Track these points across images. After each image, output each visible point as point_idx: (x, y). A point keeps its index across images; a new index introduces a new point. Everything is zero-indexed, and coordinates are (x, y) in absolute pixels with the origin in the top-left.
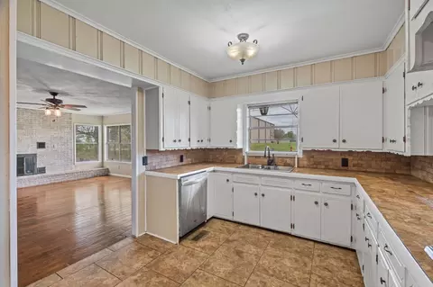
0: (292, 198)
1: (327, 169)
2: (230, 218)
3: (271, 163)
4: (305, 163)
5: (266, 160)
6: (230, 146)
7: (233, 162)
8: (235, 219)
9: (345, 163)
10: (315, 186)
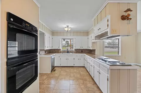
0: (74, 59)
1: (79, 53)
2: (60, 66)
3: (68, 52)
4: (75, 52)
5: (67, 52)
6: (59, 48)
7: (58, 53)
8: (61, 66)
9: (82, 51)
10: (78, 56)
